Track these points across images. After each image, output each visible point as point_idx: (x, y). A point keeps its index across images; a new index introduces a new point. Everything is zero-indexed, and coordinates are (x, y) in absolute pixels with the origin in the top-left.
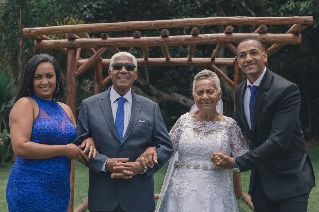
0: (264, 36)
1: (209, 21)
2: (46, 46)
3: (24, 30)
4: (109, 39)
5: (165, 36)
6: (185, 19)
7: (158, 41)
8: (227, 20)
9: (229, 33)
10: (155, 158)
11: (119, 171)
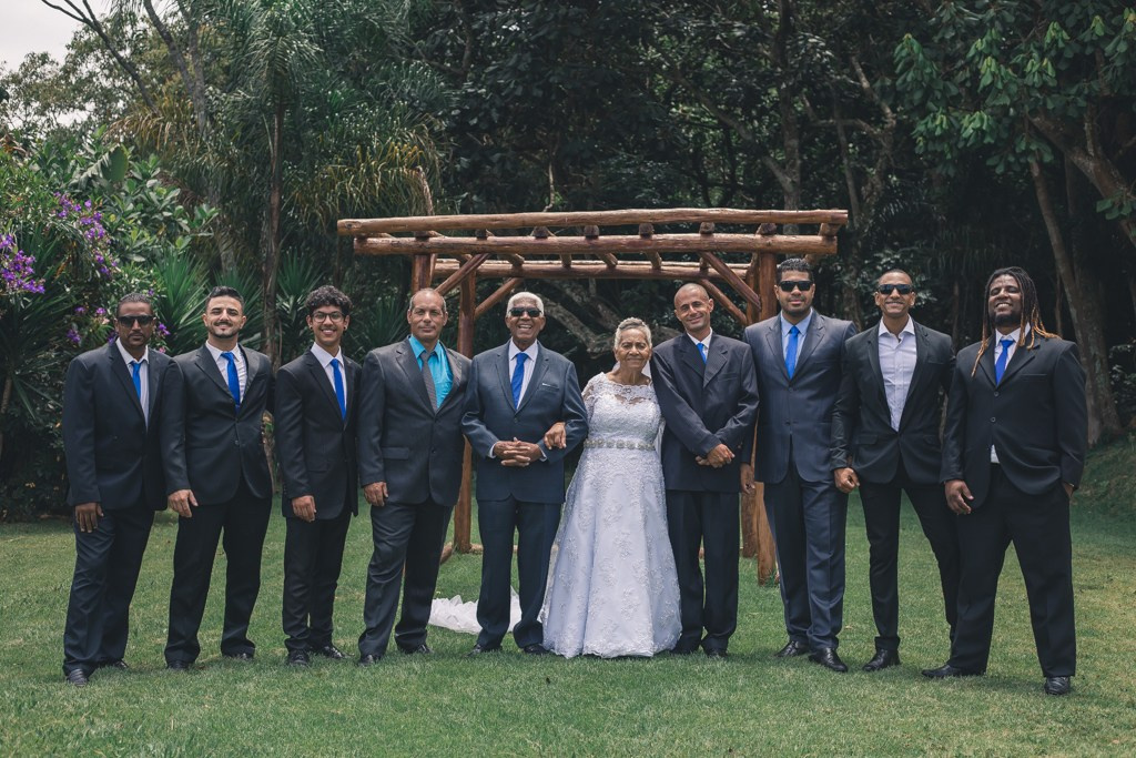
0: (770, 240)
1: (666, 215)
2: (374, 246)
3: (339, 222)
4: (490, 238)
5: (591, 237)
6: (624, 212)
7: (578, 245)
8: (697, 215)
9: (707, 234)
10: (564, 439)
11: (511, 456)
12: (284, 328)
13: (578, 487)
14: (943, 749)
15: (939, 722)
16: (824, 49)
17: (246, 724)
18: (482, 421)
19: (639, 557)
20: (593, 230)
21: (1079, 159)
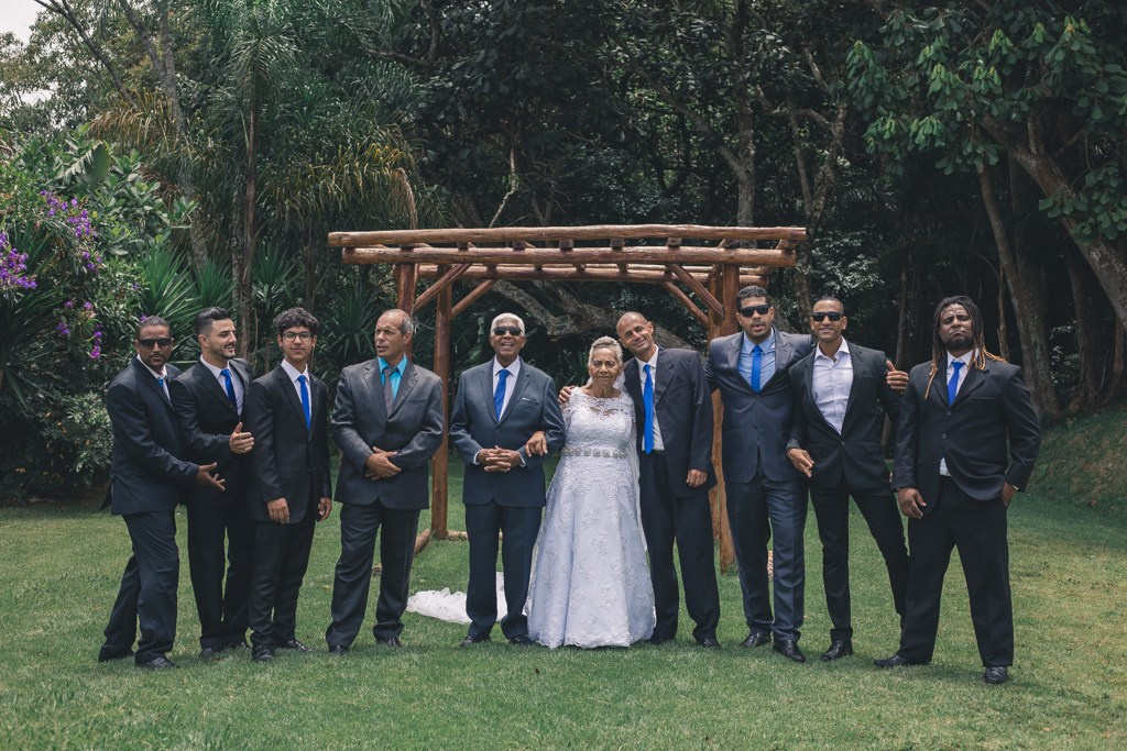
0: (733, 253)
1: (637, 231)
2: (363, 259)
3: (330, 234)
4: (473, 250)
5: (566, 249)
6: (598, 227)
7: (554, 257)
8: (665, 230)
9: (674, 247)
10: (544, 447)
11: (493, 462)
12: (259, 316)
13: (558, 491)
14: (894, 736)
15: (890, 711)
16: (781, 45)
17: (271, 715)
18: (468, 431)
19: (615, 557)
20: (568, 243)
21: (1021, 157)
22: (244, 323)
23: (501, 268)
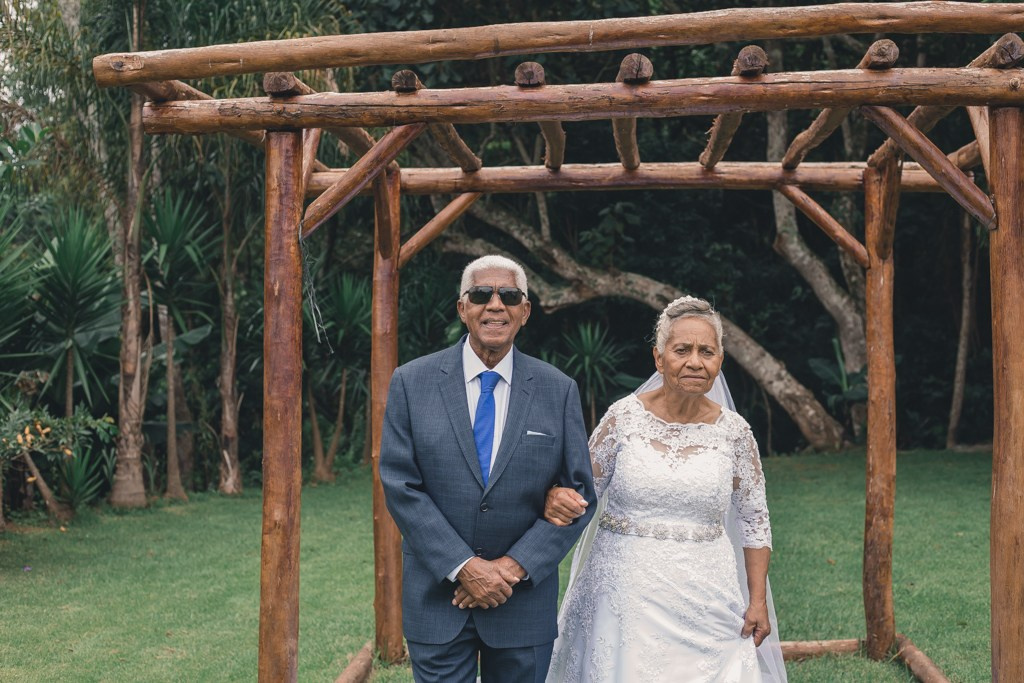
0: (1016, 78)
3: (97, 59)
4: (425, 93)
5: (636, 81)
7: (610, 99)
8: (882, 15)
9: (879, 68)
12: (155, 288)
20: (639, 70)
22: (131, 296)
23: (489, 173)
